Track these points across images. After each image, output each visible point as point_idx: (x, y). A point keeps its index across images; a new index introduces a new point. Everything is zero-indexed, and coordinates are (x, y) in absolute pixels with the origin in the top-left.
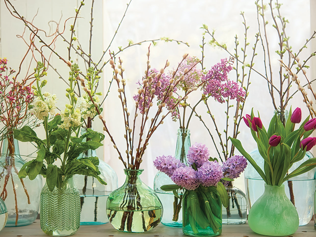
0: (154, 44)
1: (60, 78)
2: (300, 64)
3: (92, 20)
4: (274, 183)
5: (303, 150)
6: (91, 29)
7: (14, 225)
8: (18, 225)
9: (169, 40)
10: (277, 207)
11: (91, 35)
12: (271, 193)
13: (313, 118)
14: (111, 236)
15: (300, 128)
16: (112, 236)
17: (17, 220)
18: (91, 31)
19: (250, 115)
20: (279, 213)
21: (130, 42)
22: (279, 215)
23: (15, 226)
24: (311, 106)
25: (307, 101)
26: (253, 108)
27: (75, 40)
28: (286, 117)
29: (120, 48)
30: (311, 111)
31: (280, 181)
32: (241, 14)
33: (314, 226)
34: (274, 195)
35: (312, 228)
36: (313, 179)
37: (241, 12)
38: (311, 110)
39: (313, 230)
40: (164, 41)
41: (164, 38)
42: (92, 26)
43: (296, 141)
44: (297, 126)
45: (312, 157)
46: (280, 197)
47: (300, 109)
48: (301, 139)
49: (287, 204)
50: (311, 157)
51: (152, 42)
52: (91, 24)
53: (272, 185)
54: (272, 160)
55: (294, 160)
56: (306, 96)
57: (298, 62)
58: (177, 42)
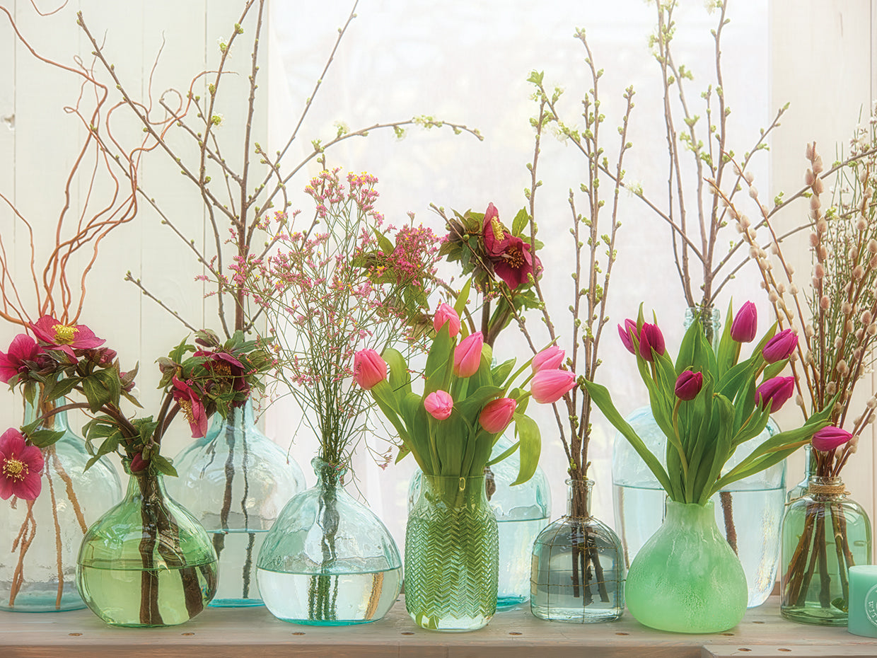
0: (397, 133)
1: (163, 223)
2: (754, 190)
3: (255, 70)
4: (689, 497)
5: (763, 411)
6: (252, 94)
7: (54, 607)
8: (63, 606)
9: (433, 124)
10: (698, 557)
11: (251, 110)
12: (683, 523)
13: (784, 329)
14: (298, 634)
15: (753, 355)
16: (301, 634)
17: (60, 594)
18: (251, 100)
19: (636, 321)
20: (702, 573)
21: (342, 128)
22: (703, 580)
23: (55, 610)
24: (779, 298)
25: (770, 286)
26: (642, 303)
27: (217, 124)
28: (715, 326)
29: (318, 144)
30: (780, 310)
31: (704, 492)
32: (576, 36)
33: (781, 608)
34: (689, 528)
35: (777, 614)
36: (779, 486)
37: (577, 30)
38: (780, 308)
39: (779, 619)
40: (421, 126)
41: (424, 118)
42: (254, 88)
43: (746, 390)
44: (747, 351)
45: (777, 432)
46: (704, 533)
47: (753, 305)
48: (758, 382)
49: (722, 551)
50: (775, 430)
51: (393, 127)
52: (252, 82)
53: (685, 503)
54: (685, 437)
55: (741, 437)
56: (769, 272)
57: (750, 184)
58: (452, 128)
